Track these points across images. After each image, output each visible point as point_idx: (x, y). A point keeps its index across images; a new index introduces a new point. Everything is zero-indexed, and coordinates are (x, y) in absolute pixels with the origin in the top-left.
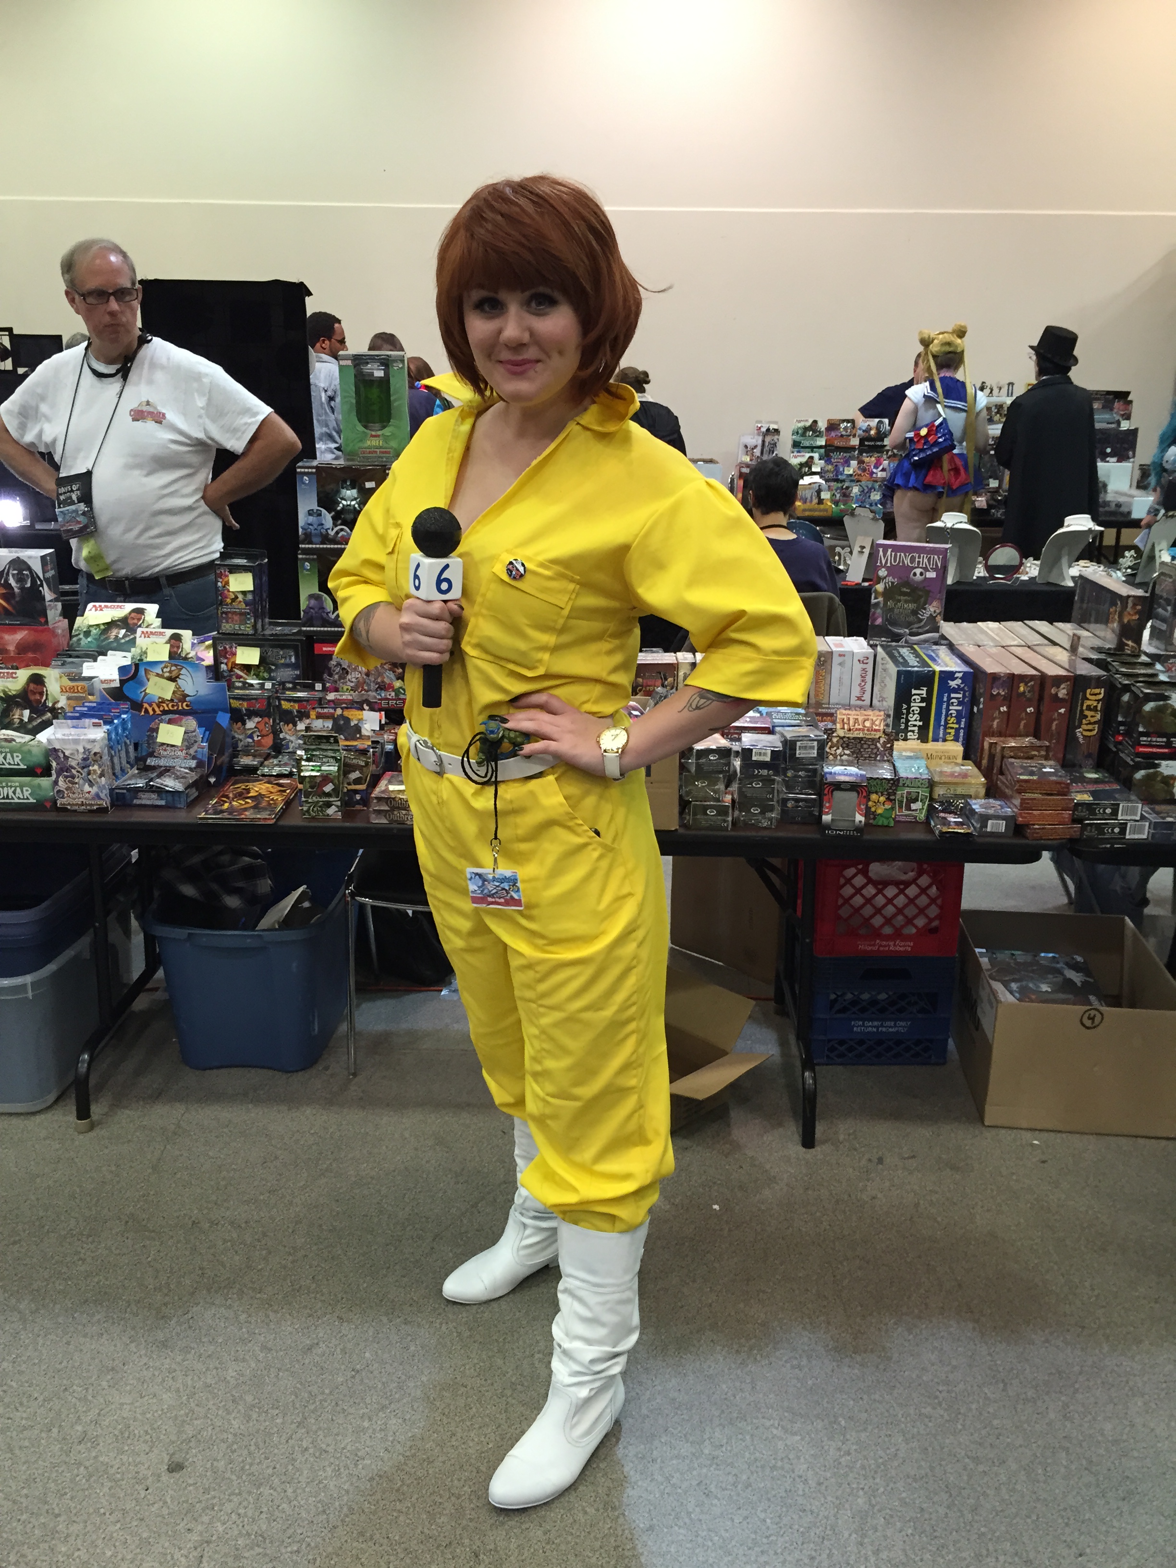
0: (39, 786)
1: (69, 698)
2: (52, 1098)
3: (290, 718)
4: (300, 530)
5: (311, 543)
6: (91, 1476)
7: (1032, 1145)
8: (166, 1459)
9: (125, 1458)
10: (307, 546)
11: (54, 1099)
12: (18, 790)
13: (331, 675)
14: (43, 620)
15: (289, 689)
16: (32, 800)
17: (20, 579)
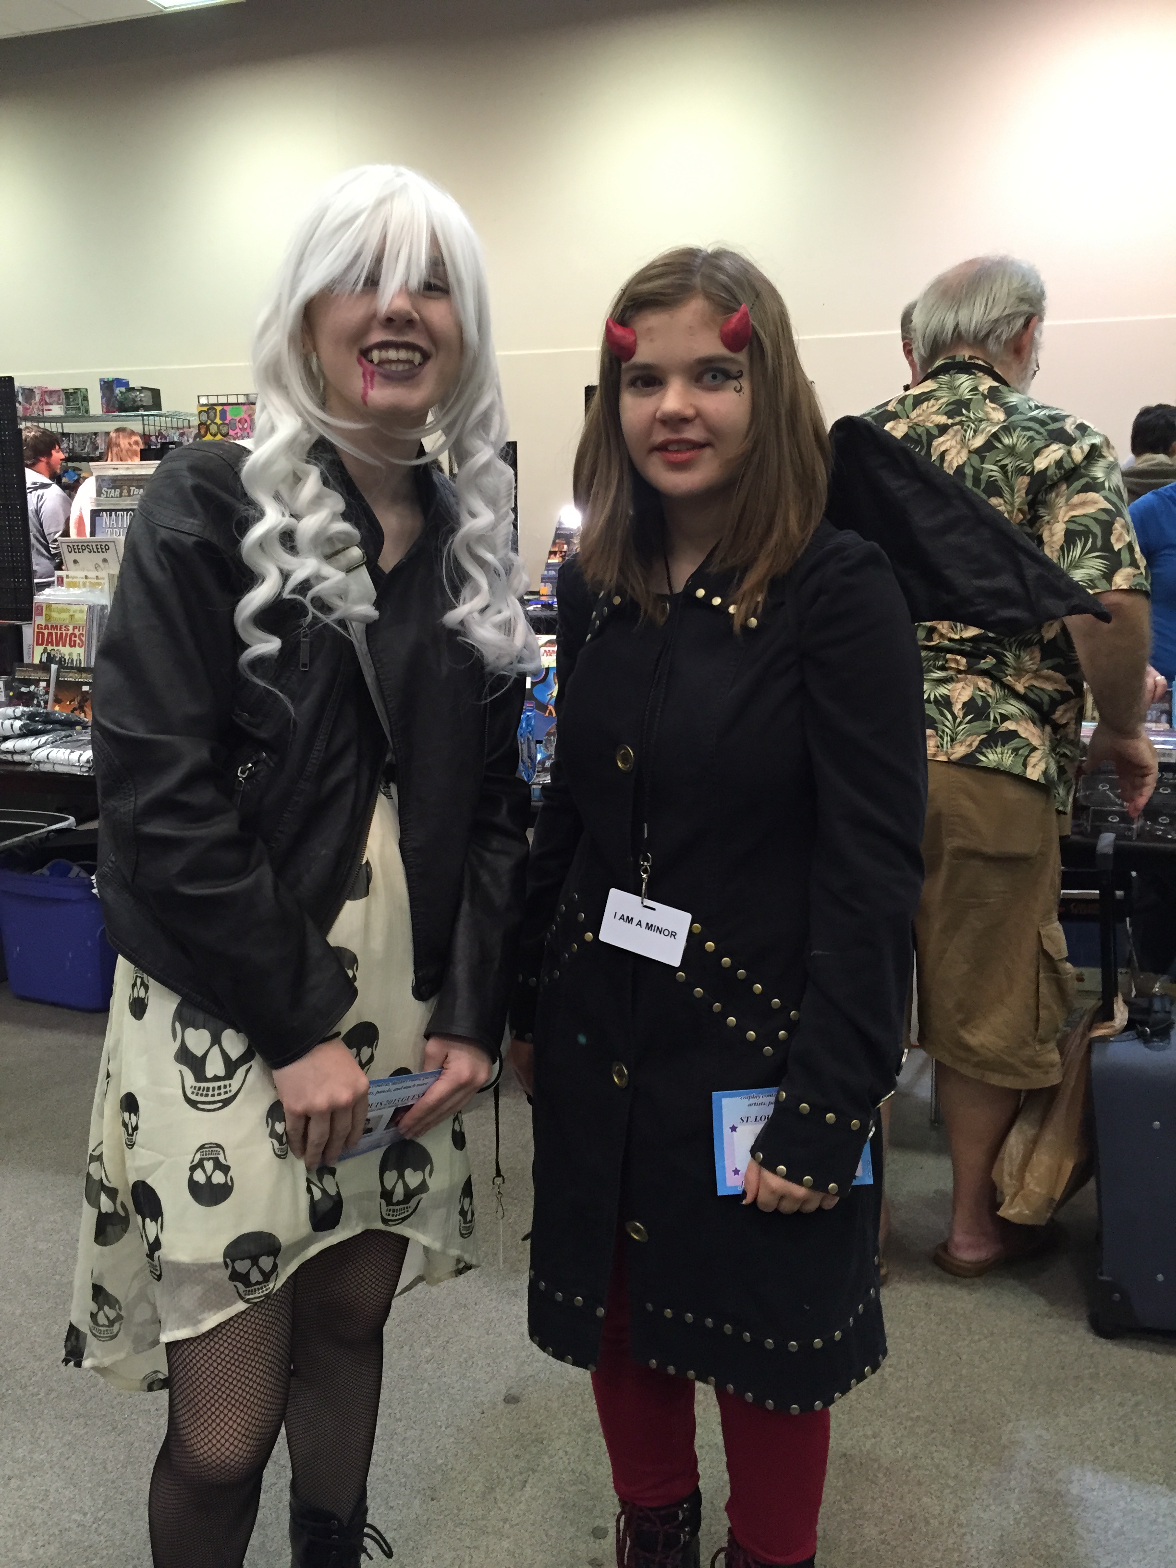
8: (504, 1391)
9: (466, 1384)
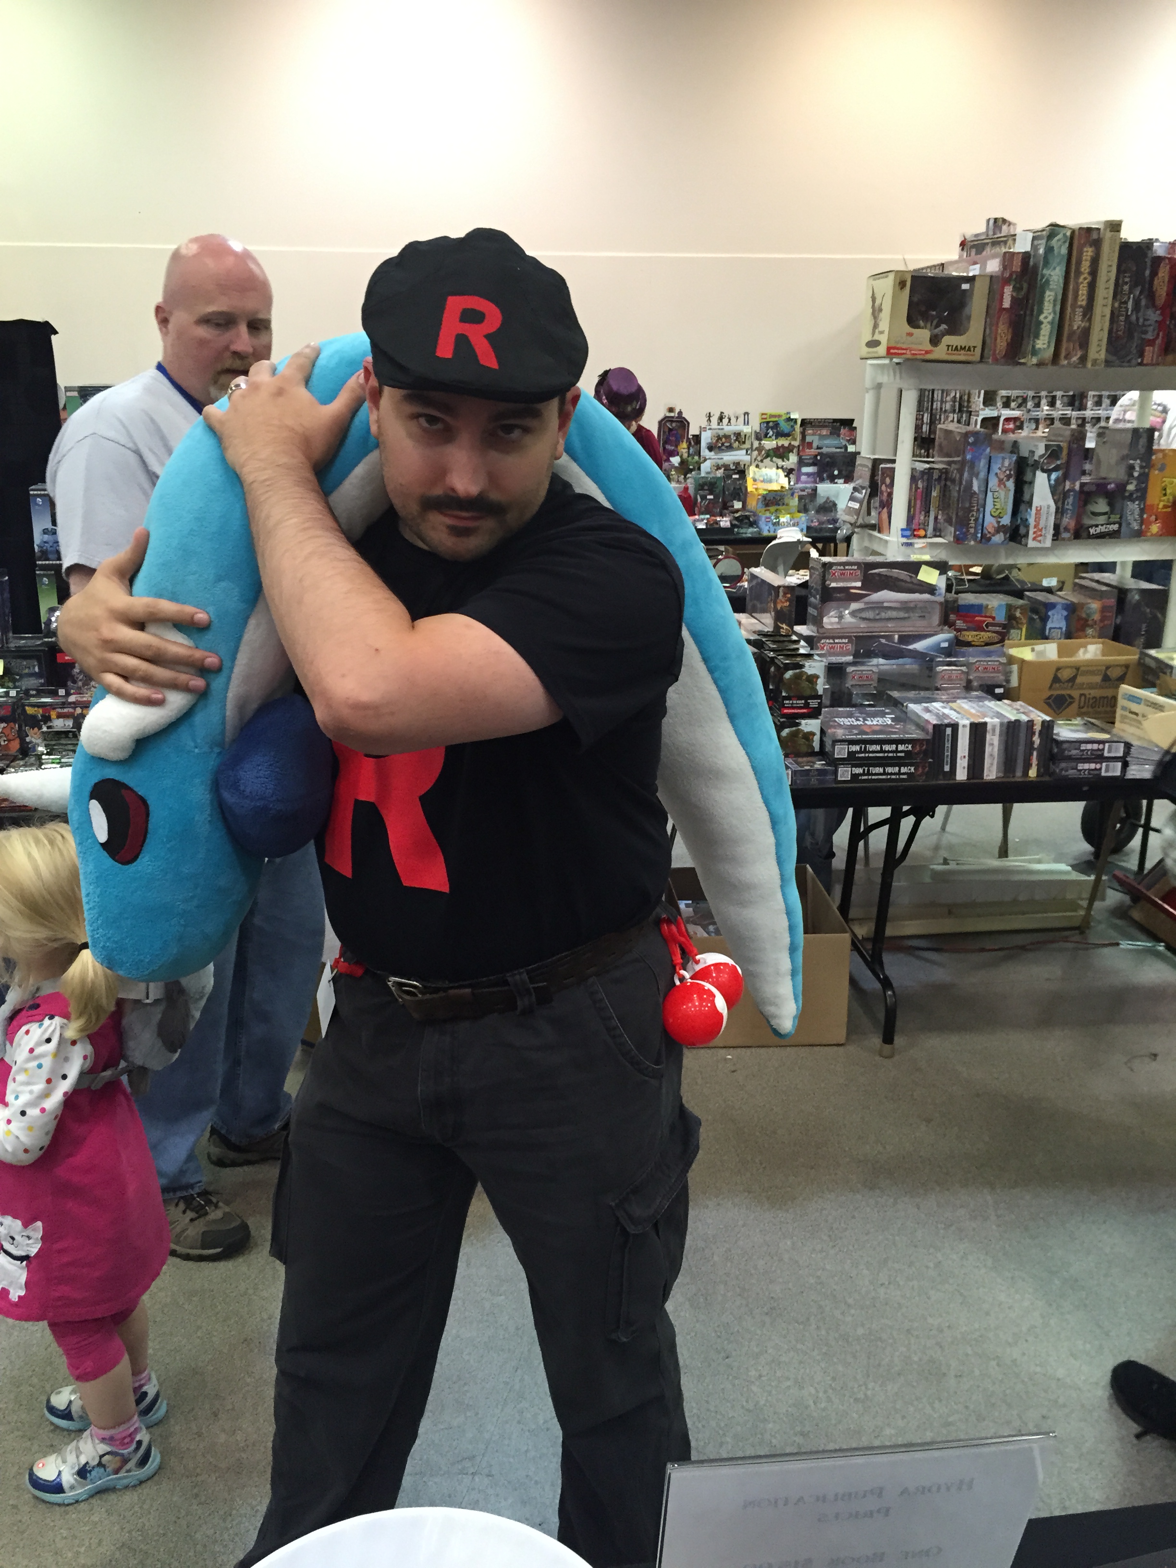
3: (35, 722)
4: (36, 548)
5: (48, 559)
7: (726, 1059)
10: (44, 562)
13: (74, 682)
15: (33, 696)
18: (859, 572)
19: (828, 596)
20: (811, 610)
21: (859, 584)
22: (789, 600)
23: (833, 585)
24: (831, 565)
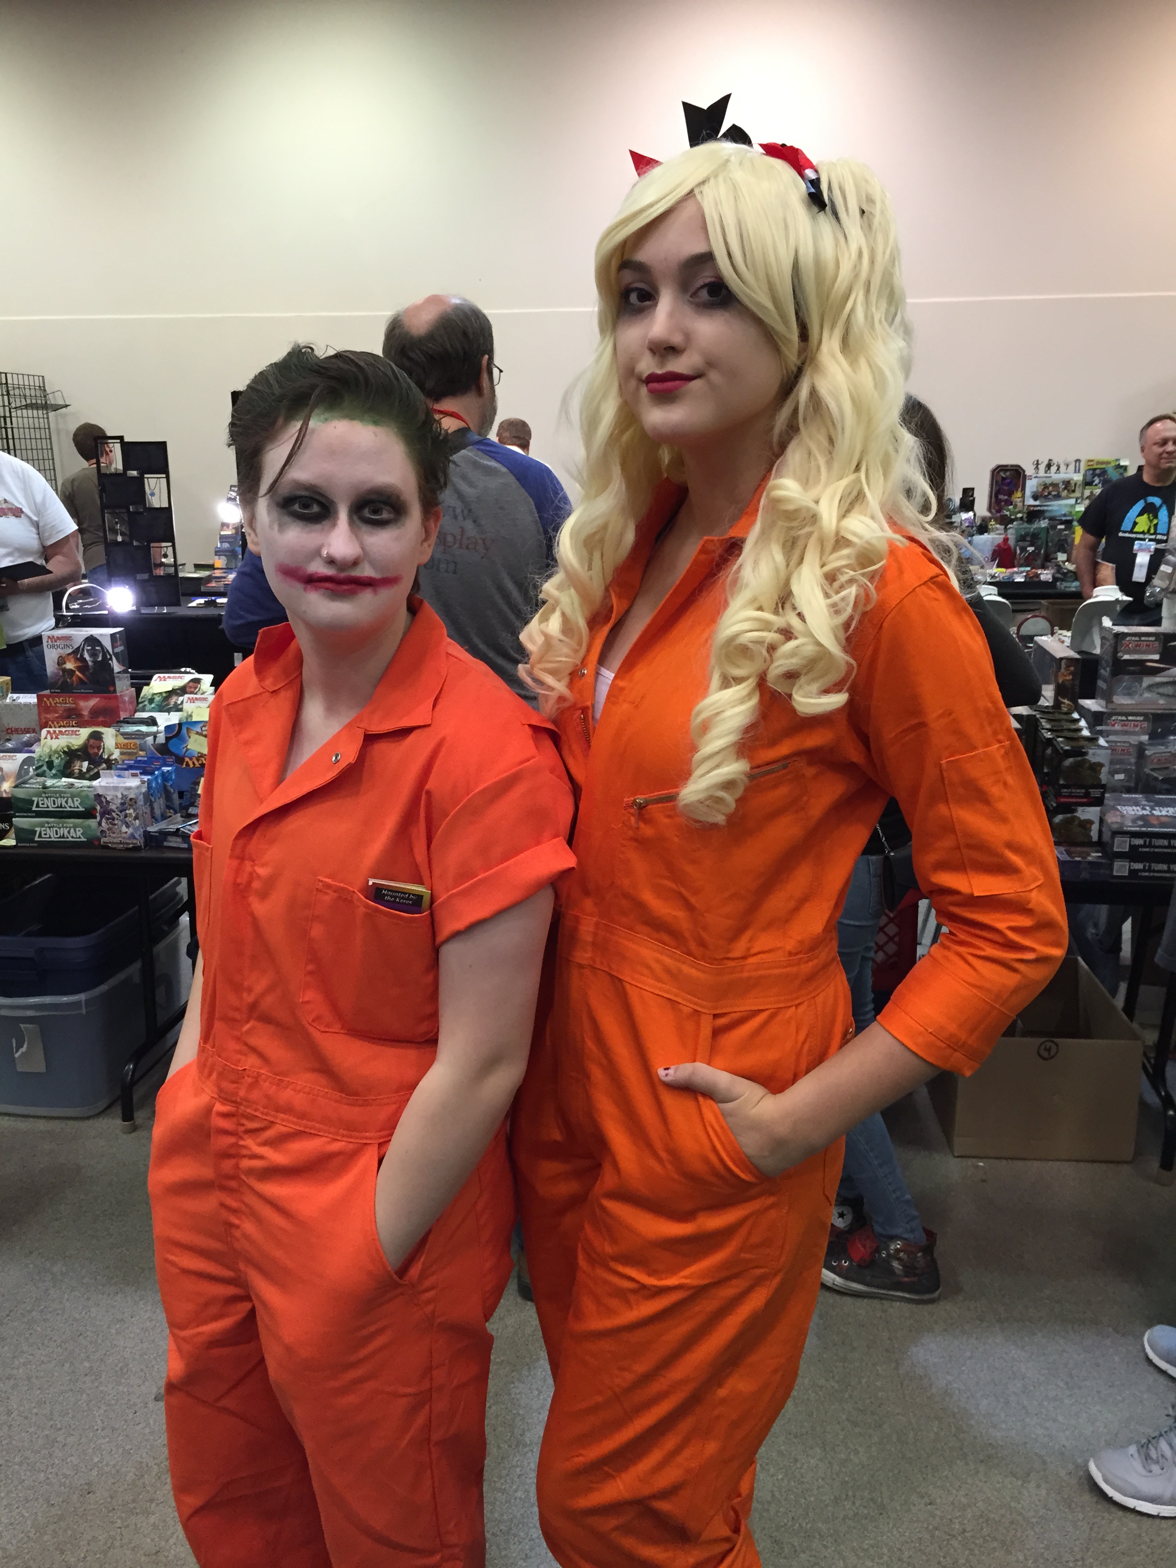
0: (89, 827)
1: (122, 754)
2: (102, 1104)
6: (90, 1401)
7: (977, 1167)
9: (121, 1389)
11: (105, 1106)
12: (72, 830)
14: (112, 689)
16: (83, 839)
17: (93, 654)
18: (1157, 644)
19: (1120, 668)
20: (1101, 684)
21: (1157, 657)
22: (1072, 673)
23: (1126, 657)
24: (1125, 635)
